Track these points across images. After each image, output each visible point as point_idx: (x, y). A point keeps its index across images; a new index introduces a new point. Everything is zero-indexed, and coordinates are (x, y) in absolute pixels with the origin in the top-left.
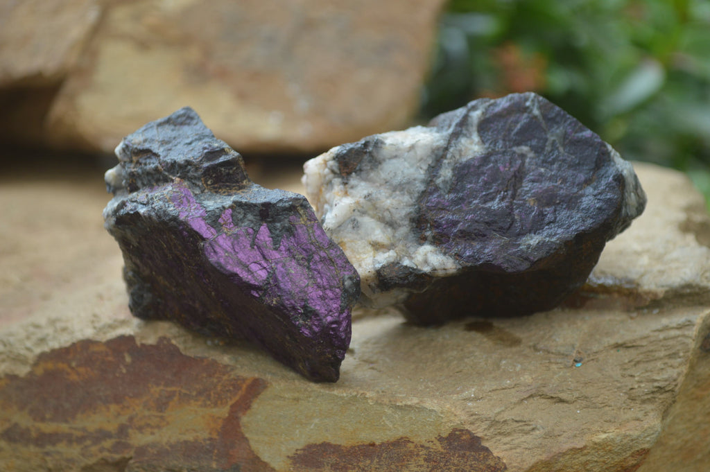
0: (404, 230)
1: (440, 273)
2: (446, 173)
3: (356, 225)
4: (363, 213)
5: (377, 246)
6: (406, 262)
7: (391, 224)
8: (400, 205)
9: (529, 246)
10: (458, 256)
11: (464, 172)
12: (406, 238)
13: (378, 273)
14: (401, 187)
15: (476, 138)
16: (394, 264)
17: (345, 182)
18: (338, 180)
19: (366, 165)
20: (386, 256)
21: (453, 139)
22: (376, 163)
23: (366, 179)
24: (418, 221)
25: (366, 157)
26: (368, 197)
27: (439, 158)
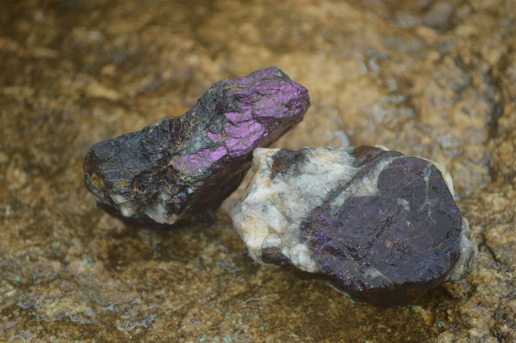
0: (295, 226)
1: (303, 269)
2: (340, 201)
3: (265, 209)
4: (273, 204)
5: (272, 231)
6: (285, 252)
7: (288, 218)
8: (299, 209)
10: (320, 262)
11: (353, 202)
13: (263, 251)
14: (305, 197)
15: (375, 181)
16: (277, 249)
17: (272, 177)
18: (268, 172)
19: (291, 171)
20: (274, 241)
21: (359, 177)
22: (297, 173)
23: (286, 182)
24: (306, 225)
25: (293, 166)
26: (281, 195)
27: (341, 188)
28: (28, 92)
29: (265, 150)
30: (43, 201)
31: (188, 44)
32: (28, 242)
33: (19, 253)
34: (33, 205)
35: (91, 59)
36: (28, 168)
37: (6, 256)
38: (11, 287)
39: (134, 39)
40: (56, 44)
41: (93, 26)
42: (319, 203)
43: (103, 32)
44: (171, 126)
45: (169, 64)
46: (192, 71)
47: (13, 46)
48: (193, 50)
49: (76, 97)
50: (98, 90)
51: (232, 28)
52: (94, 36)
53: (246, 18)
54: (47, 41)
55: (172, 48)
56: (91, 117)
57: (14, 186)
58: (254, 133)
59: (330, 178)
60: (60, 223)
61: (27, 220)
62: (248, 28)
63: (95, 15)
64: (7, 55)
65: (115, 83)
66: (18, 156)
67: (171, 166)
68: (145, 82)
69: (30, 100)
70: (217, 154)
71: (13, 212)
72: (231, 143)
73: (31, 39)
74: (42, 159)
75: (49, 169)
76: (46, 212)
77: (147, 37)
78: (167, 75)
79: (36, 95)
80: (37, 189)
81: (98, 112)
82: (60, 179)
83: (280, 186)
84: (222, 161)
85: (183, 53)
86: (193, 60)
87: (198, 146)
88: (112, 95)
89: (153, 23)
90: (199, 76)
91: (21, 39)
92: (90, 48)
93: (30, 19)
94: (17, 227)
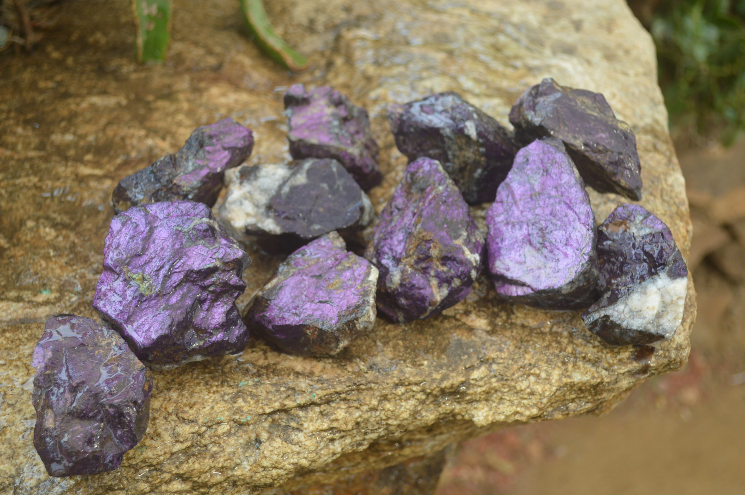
0: (262, 210)
1: (273, 233)
2: (286, 189)
3: (241, 204)
4: (246, 198)
5: (248, 215)
6: (260, 225)
7: (257, 206)
8: (263, 200)
9: (314, 229)
10: (283, 227)
11: (294, 189)
12: (262, 214)
13: (246, 227)
14: (264, 191)
15: (304, 175)
16: (255, 225)
17: (241, 183)
18: (238, 182)
19: (252, 178)
20: (251, 221)
21: (294, 174)
22: (256, 178)
23: (251, 184)
24: (269, 207)
25: (253, 174)
26: (249, 192)
27: (285, 182)
28: (34, 179)
29: (233, 170)
30: (74, 243)
31: (142, 133)
32: (74, 267)
33: (71, 275)
34: (68, 246)
35: (71, 153)
36: (55, 226)
37: (62, 278)
38: (73, 295)
39: (101, 135)
40: (41, 147)
41: (65, 131)
42: (273, 192)
43: (74, 134)
44: (171, 159)
45: (133, 147)
46: (151, 150)
47: (8, 153)
48: (147, 136)
49: (73, 177)
50: (85, 171)
51: (169, 119)
52: (69, 137)
53: (178, 111)
54: (32, 146)
55: (132, 136)
56: (88, 187)
57: (48, 238)
58: (225, 157)
59: (277, 177)
60: (93, 253)
61: (68, 255)
62: (180, 117)
63: (63, 124)
64: (7, 160)
65: (97, 164)
66: (42, 221)
67: (175, 184)
68: (119, 161)
69: (39, 184)
70: (204, 172)
71: (55, 253)
72: (211, 165)
73: (20, 147)
74: (62, 219)
75: (70, 224)
76: (79, 249)
77: (110, 132)
78: (133, 154)
79: (41, 180)
80: (66, 237)
81: (93, 184)
82: (80, 229)
83: (247, 187)
84: (207, 176)
85: (141, 139)
86: (150, 142)
87: (190, 168)
88: (98, 172)
89: (109, 123)
90: (157, 151)
91: (13, 147)
92: (68, 146)
93: (14, 133)
94: (63, 260)
